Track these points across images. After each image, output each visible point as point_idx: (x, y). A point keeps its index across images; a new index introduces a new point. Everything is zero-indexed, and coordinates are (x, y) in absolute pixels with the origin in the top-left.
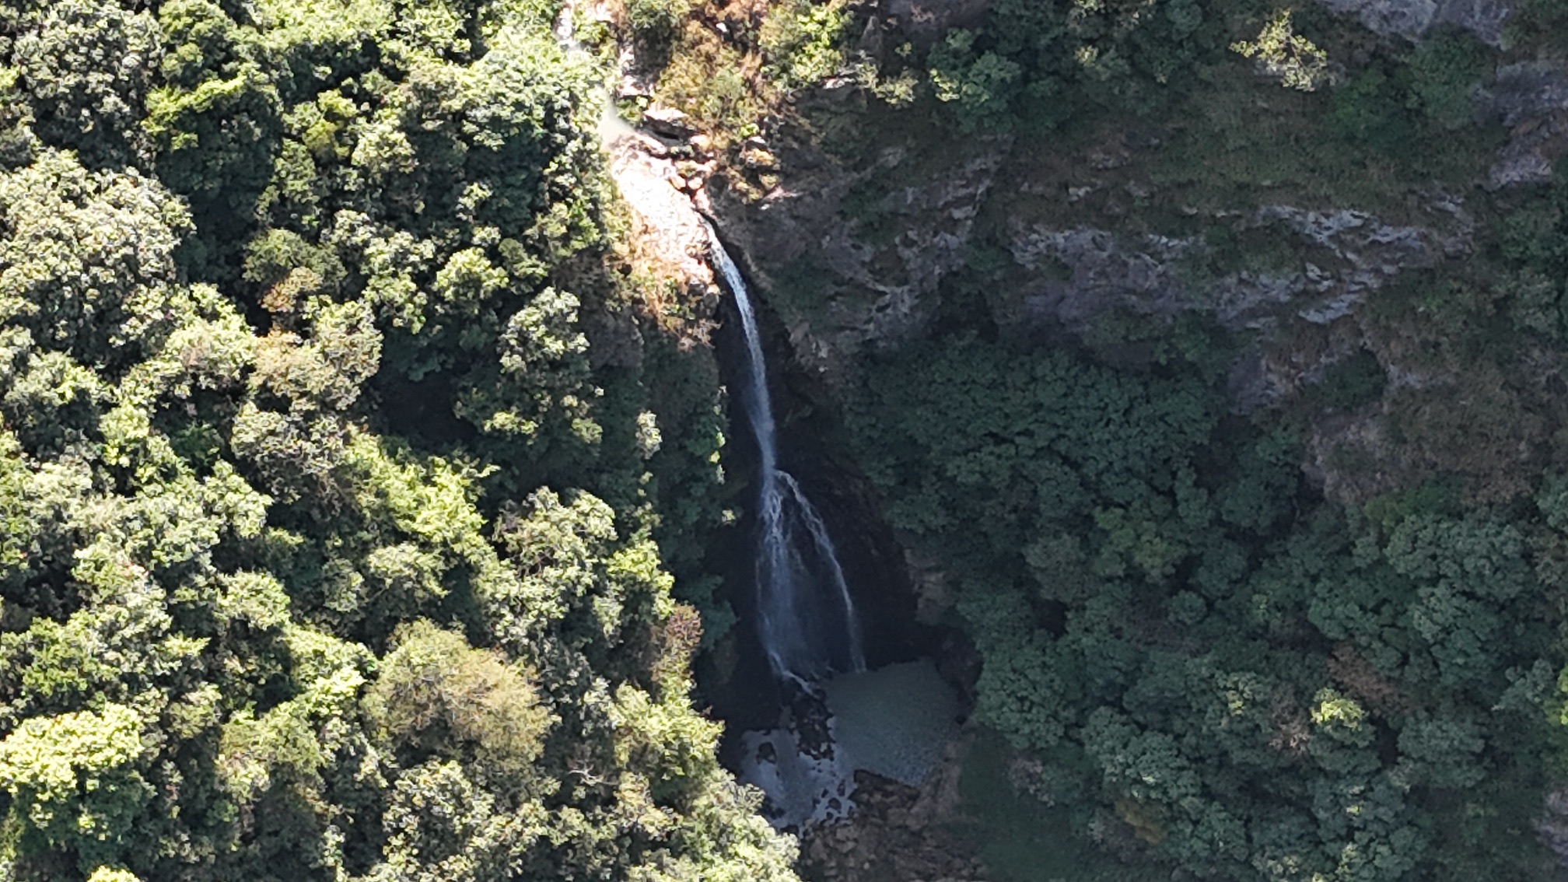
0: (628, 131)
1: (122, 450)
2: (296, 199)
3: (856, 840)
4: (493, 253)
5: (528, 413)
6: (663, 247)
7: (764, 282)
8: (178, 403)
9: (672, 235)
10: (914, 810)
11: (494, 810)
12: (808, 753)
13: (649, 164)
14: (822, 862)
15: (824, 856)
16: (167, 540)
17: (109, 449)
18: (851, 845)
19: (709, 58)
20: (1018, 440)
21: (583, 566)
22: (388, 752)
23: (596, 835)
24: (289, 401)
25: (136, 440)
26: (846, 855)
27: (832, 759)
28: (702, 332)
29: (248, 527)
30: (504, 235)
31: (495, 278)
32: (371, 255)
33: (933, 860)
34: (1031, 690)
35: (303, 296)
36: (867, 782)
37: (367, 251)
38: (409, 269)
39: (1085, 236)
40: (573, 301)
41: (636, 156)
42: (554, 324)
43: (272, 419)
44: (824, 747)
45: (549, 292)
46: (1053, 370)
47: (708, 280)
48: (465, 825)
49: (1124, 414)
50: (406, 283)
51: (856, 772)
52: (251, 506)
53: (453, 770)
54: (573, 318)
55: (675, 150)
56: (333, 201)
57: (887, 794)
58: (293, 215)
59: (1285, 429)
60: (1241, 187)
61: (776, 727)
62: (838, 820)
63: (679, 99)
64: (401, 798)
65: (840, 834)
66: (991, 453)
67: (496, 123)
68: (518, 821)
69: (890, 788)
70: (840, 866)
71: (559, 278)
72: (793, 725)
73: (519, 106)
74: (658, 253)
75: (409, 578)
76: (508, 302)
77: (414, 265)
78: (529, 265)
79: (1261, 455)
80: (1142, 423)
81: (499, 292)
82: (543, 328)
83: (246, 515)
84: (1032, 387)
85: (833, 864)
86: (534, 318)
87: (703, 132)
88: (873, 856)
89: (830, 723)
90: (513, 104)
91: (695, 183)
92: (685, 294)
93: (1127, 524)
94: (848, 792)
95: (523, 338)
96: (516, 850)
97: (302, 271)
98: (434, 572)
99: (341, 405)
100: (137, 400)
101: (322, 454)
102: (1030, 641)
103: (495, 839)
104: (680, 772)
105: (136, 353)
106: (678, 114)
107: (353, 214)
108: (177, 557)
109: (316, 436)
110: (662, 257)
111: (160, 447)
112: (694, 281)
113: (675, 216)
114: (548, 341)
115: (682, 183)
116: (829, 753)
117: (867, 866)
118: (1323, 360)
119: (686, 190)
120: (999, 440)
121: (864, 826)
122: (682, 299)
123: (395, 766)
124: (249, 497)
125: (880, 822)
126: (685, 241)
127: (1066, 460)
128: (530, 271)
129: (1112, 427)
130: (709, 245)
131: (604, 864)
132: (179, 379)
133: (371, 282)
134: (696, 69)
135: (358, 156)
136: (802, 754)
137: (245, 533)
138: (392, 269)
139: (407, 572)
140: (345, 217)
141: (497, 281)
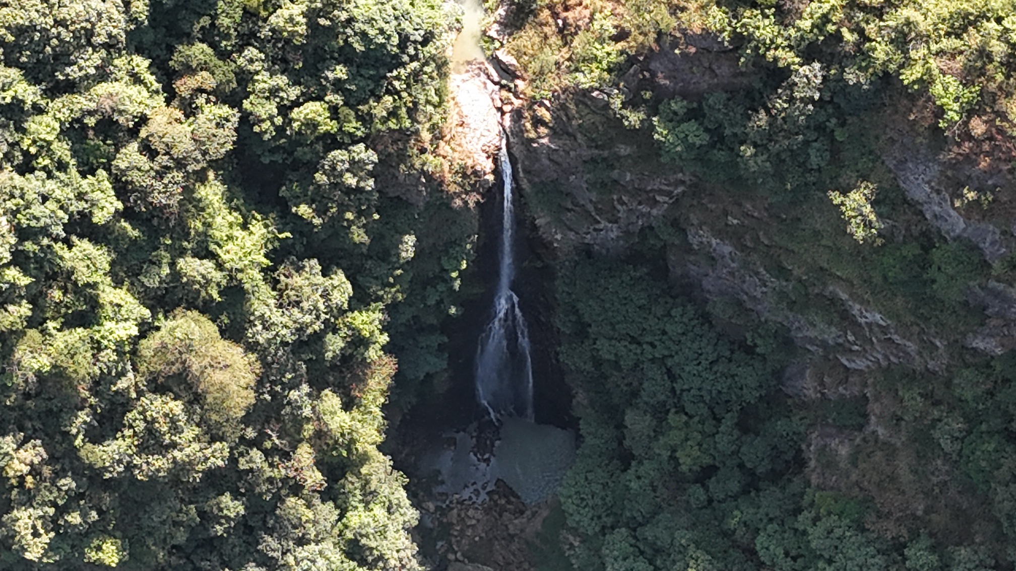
0: (481, 58)
1: (34, 142)
2: (222, 29)
3: (478, 521)
4: (334, 111)
5: (321, 212)
6: (468, 138)
7: (525, 185)
8: (84, 127)
9: (478, 134)
10: (516, 521)
11: (197, 439)
12: (475, 455)
13: (485, 83)
14: (453, 524)
15: (455, 522)
16: (31, 211)
17: (26, 140)
18: (474, 522)
19: (546, 37)
20: (645, 346)
21: (318, 318)
22: (143, 379)
23: (268, 472)
24: (158, 153)
25: (44, 140)
26: (468, 527)
27: (488, 465)
28: (472, 199)
29: (100, 217)
30: (346, 104)
31: (331, 126)
32: (257, 81)
33: (514, 555)
34: (590, 497)
35: (200, 90)
36: (502, 490)
37: (256, 77)
38: (278, 100)
39: (727, 249)
40: (375, 158)
41: (479, 75)
42: (355, 166)
43: (143, 161)
44: (486, 456)
45: (362, 146)
46: (682, 316)
47: (488, 170)
48: (172, 440)
49: (711, 363)
50: (272, 108)
51: (498, 480)
52: (108, 205)
53: (177, 407)
54: (370, 167)
55: (504, 82)
56: (247, 39)
57: (508, 502)
58: (217, 38)
59: (801, 419)
60: (821, 269)
61: (464, 430)
62: (474, 503)
63: (519, 53)
64: (140, 409)
65: (471, 512)
66: (625, 346)
67: (364, 35)
68: (210, 450)
69: (513, 499)
70: (462, 531)
71: (370, 141)
72: (475, 434)
73: (382, 31)
74: (463, 142)
75: (199, 283)
76: (332, 142)
77: (282, 99)
78: (353, 126)
79: (779, 427)
80: (718, 375)
81: (327, 134)
82: (347, 166)
83: (102, 208)
84: (665, 319)
85: (458, 528)
86: (344, 158)
87: (524, 80)
88: (483, 535)
89: (497, 443)
90: (379, 29)
91: (507, 108)
92: (468, 174)
93: (685, 429)
94: (488, 489)
95: (333, 168)
96: (200, 467)
97: (205, 74)
98: (218, 285)
99: (190, 168)
100: (58, 115)
101: (165, 193)
102: (607, 465)
103: (188, 456)
104: (345, 454)
105: (71, 87)
106: (514, 62)
107: (255, 51)
108: (33, 223)
109: (166, 181)
110: (465, 145)
111: (62, 150)
112: (478, 168)
113: (485, 123)
114: (348, 175)
115: (499, 104)
116: (487, 461)
117: (477, 539)
118: (840, 389)
119: (500, 109)
120: (634, 340)
121: (487, 514)
122: (465, 176)
123: (145, 388)
124: (109, 199)
125: (498, 517)
126: (484, 141)
127: (669, 371)
128: (352, 130)
129: (700, 368)
130: (499, 149)
131: (268, 490)
132: (91, 113)
133: (251, 97)
134: (537, 40)
135: (273, 19)
136: (472, 454)
137: (95, 220)
138: (267, 94)
139: (199, 278)
140: (251, 52)
141: (329, 128)
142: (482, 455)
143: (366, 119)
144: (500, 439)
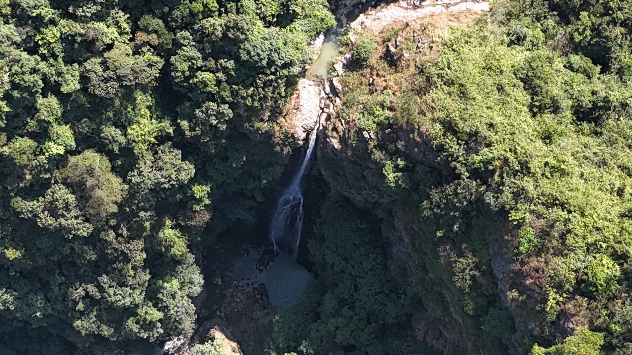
1: (42, 39)
2: (173, 16)
3: (241, 300)
4: (219, 82)
5: (192, 129)
6: (298, 118)
7: (319, 154)
8: (74, 41)
9: (304, 117)
10: (258, 312)
12: (256, 265)
13: (320, 91)
14: (227, 296)
17: (38, 36)
18: (238, 300)
19: (361, 84)
20: (349, 265)
22: (60, 176)
23: (116, 245)
24: (109, 69)
25: (48, 40)
26: (235, 301)
28: (286, 150)
29: (65, 89)
30: (227, 81)
31: (212, 88)
32: (183, 50)
33: (250, 329)
35: (148, 43)
36: (261, 289)
37: (183, 48)
38: (190, 64)
39: (407, 240)
40: (231, 116)
41: (319, 86)
42: (219, 115)
43: (99, 69)
45: (227, 106)
46: (374, 260)
47: (301, 138)
48: (63, 213)
49: (376, 293)
50: (185, 66)
51: (262, 284)
52: (72, 84)
53: (71, 198)
54: (227, 119)
55: (331, 95)
56: (186, 26)
57: (262, 299)
58: (169, 19)
59: (408, 346)
62: (243, 290)
63: (345, 84)
64: (53, 190)
65: (239, 294)
66: (340, 260)
68: (83, 225)
69: (264, 298)
70: (230, 302)
71: (232, 106)
72: (261, 253)
73: (258, 55)
74: (294, 118)
75: (110, 140)
76: (211, 97)
77: (193, 64)
78: (226, 94)
79: (394, 345)
80: (377, 301)
81: (210, 92)
82: (214, 113)
83: (68, 85)
84: (365, 257)
85: (229, 300)
86: (214, 108)
87: (341, 100)
88: (240, 309)
89: (271, 264)
90: (257, 53)
91: (326, 110)
92: (289, 138)
95: (207, 109)
96: (73, 232)
97: (154, 36)
98: (120, 144)
99: (125, 83)
100: (62, 29)
101: (105, 90)
102: (307, 314)
103: (68, 225)
105: (73, 17)
106: (340, 88)
107: (188, 34)
108: (22, 83)
109: (108, 85)
110: (294, 120)
111: (58, 48)
112: (296, 136)
113: (311, 113)
114: (214, 118)
115: (323, 106)
117: (236, 310)
118: (434, 341)
119: (321, 109)
120: (345, 259)
121: (247, 299)
122: (286, 136)
123: (59, 181)
124: (74, 81)
125: (252, 302)
126: (305, 122)
127: (356, 284)
128: (225, 96)
129: (370, 292)
130: (313, 129)
131: (112, 253)
132: (81, 35)
133: (177, 56)
134: (357, 82)
135: (204, 21)
136: (254, 263)
137: (62, 89)
138: (186, 58)
139: (110, 137)
140: (186, 34)
141: (213, 90)
142: (260, 266)
143: (234, 94)
144: (273, 262)
